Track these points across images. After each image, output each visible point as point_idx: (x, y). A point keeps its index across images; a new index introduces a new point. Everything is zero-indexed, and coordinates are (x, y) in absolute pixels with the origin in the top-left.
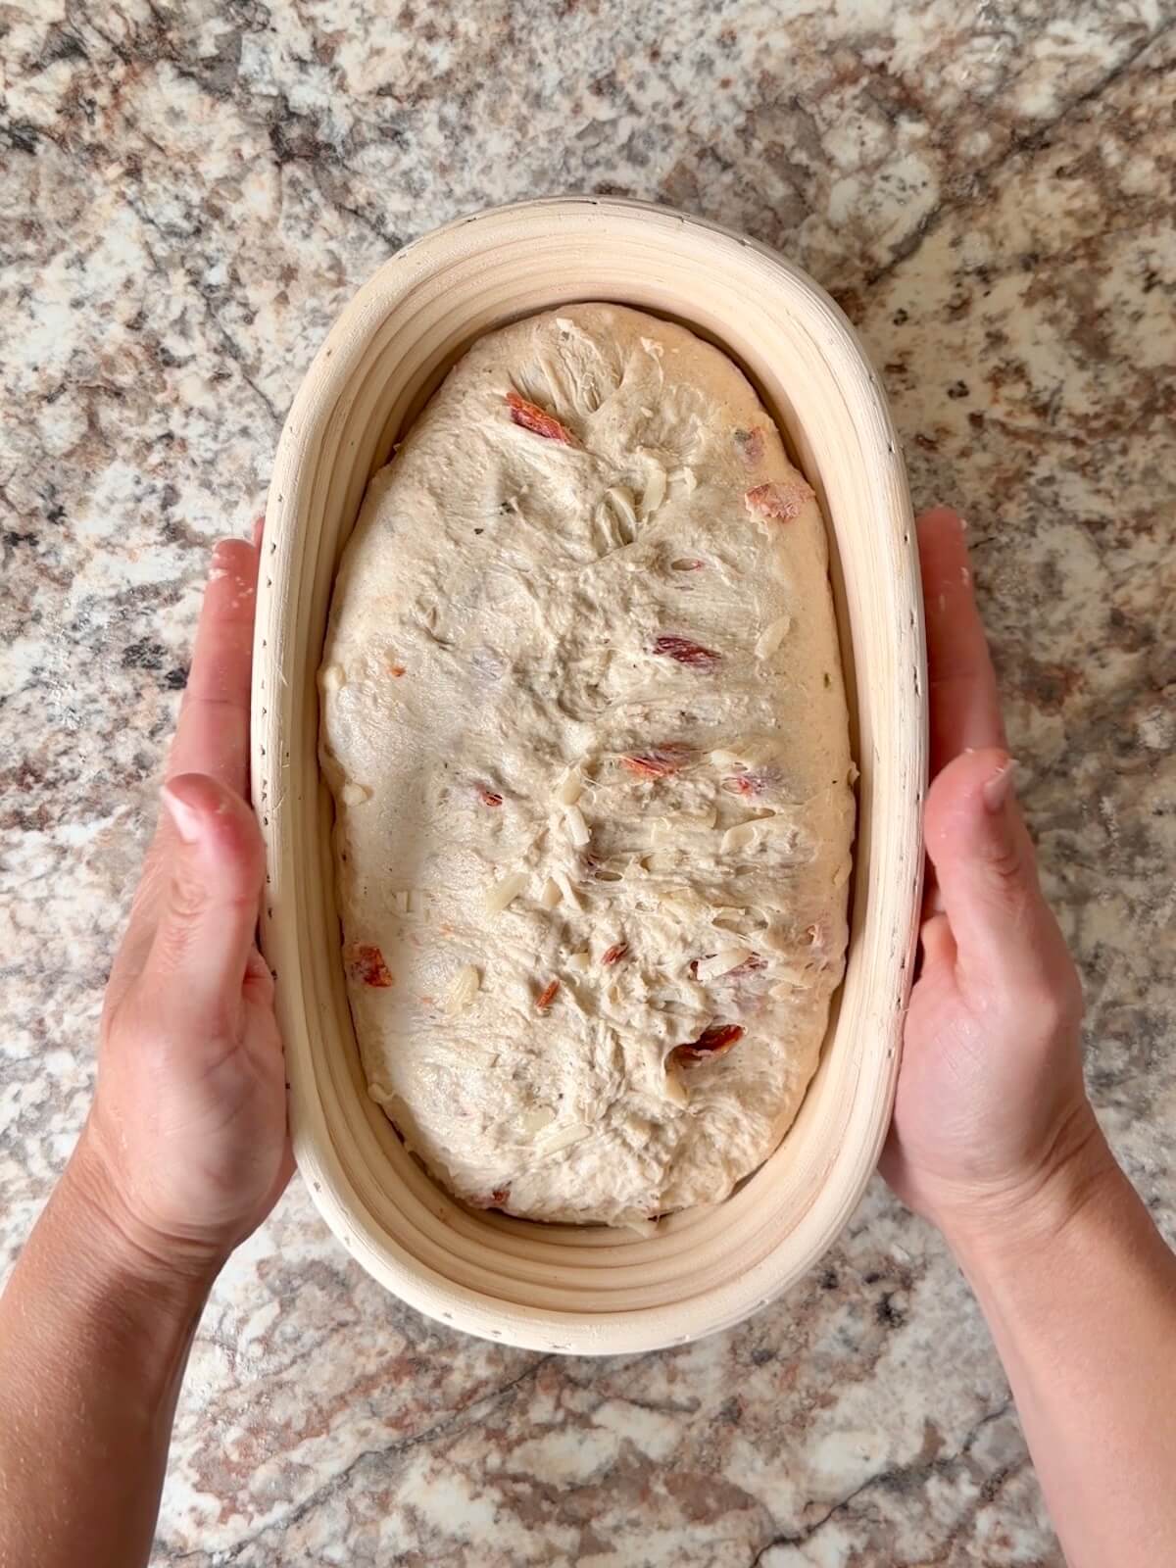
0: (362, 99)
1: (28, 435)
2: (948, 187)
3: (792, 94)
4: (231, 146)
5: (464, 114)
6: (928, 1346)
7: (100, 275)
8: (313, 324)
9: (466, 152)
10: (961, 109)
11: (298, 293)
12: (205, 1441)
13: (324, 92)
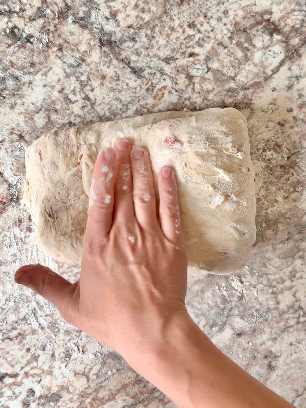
0: (124, 29)
1: (31, 122)
2: (287, 53)
3: (244, 28)
4: (88, 42)
5: (153, 33)
6: (282, 376)
7: (51, 77)
8: (111, 91)
9: (153, 43)
10: (291, 31)
11: (106, 83)
12: (80, 402)
13: (114, 27)
